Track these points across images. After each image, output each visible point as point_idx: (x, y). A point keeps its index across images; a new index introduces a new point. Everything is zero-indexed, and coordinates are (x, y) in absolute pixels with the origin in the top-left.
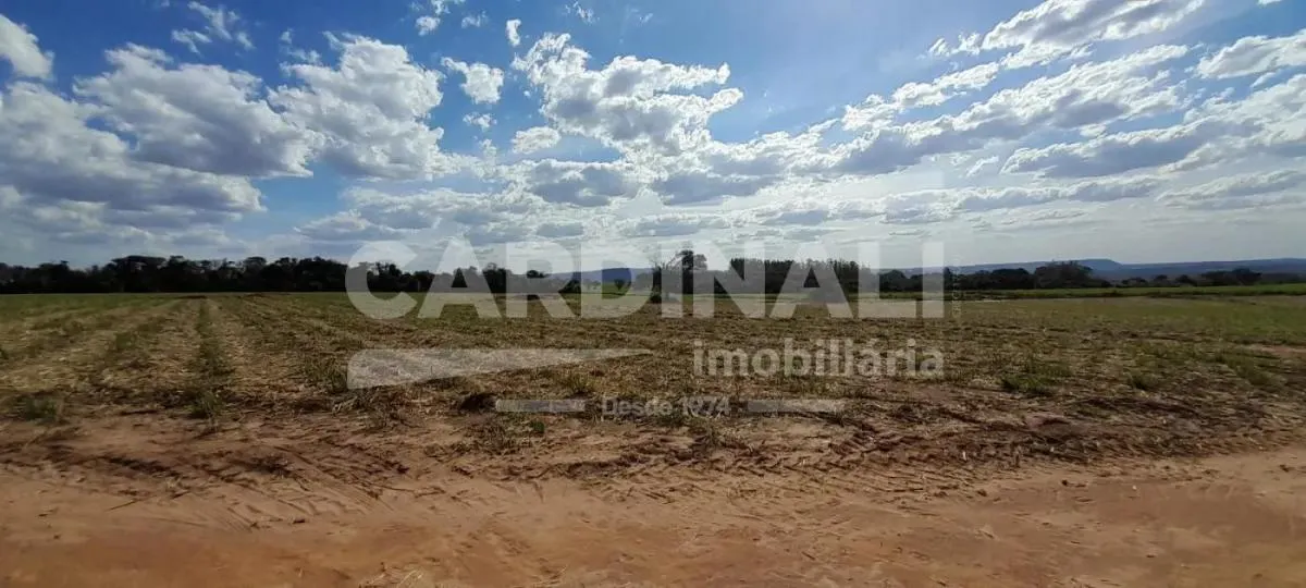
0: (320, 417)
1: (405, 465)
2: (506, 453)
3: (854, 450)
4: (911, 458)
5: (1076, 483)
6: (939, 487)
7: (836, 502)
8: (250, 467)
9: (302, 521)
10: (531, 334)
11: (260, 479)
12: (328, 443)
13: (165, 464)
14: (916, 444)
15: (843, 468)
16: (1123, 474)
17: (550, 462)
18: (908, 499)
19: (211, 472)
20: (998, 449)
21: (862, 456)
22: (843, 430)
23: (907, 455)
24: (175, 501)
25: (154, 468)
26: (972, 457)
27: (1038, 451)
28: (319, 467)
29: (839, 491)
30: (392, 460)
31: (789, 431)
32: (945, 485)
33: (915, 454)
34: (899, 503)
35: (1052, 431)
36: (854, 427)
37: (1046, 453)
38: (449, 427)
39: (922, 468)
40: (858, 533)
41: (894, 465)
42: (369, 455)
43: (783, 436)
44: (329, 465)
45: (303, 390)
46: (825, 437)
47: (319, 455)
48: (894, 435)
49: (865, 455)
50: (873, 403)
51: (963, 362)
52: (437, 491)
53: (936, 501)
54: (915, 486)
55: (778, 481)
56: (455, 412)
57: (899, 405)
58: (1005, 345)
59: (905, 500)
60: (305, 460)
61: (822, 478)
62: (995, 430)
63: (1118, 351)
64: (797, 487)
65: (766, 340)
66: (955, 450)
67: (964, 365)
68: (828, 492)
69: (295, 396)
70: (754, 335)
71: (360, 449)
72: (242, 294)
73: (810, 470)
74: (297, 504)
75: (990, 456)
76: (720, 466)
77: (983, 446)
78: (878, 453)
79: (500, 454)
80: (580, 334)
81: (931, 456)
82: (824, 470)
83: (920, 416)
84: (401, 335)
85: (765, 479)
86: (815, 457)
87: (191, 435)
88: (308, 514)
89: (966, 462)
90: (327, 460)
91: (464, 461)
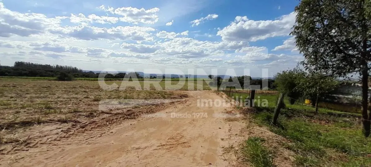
3: (71, 130)
4: (92, 128)
5: (133, 124)
6: (100, 134)
7: (63, 150)
14: (94, 123)
15: (67, 137)
16: (142, 119)
18: (90, 141)
20: (117, 120)
21: (75, 131)
22: (68, 124)
23: (91, 127)
26: (110, 123)
27: (126, 118)
29: (64, 146)
31: (43, 129)
32: (102, 133)
33: (93, 127)
34: (87, 143)
35: (129, 112)
36: (72, 123)
37: (128, 118)
39: (95, 130)
40: (72, 157)
41: (86, 132)
43: (39, 132)
46: (60, 128)
48: (86, 122)
49: (76, 131)
50: (80, 113)
51: (110, 98)
53: (99, 139)
54: (92, 136)
55: (37, 150)
57: (89, 113)
58: (121, 93)
59: (89, 141)
61: (57, 144)
62: (116, 115)
63: (143, 92)
64: (46, 150)
65: (34, 95)
66: (105, 123)
67: (110, 99)
68: (60, 148)
70: (27, 94)
73: (52, 142)
75: (114, 122)
76: (4, 152)
77: (113, 120)
78: (81, 129)
81: (98, 126)
82: (59, 140)
83: (95, 115)
85: (30, 151)
86: (56, 136)
89: (108, 125)
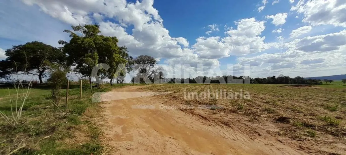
0: (236, 115)
1: (261, 134)
2: (298, 140)
8: (222, 123)
9: (235, 140)
10: (300, 99)
11: (225, 126)
12: (239, 122)
13: (207, 118)
17: (320, 149)
19: (215, 122)
24: (209, 126)
25: (206, 119)
28: (237, 127)
30: (256, 131)
38: (273, 126)
42: (250, 128)
44: (240, 128)
45: (231, 107)
47: (237, 124)
52: (272, 145)
56: (275, 121)
60: (234, 125)
69: (229, 108)
71: (247, 125)
72: (216, 84)
74: (233, 135)
79: (295, 140)
80: (325, 101)
84: (253, 96)
87: (211, 113)
88: (236, 139)
90: (239, 126)
91: (280, 138)
